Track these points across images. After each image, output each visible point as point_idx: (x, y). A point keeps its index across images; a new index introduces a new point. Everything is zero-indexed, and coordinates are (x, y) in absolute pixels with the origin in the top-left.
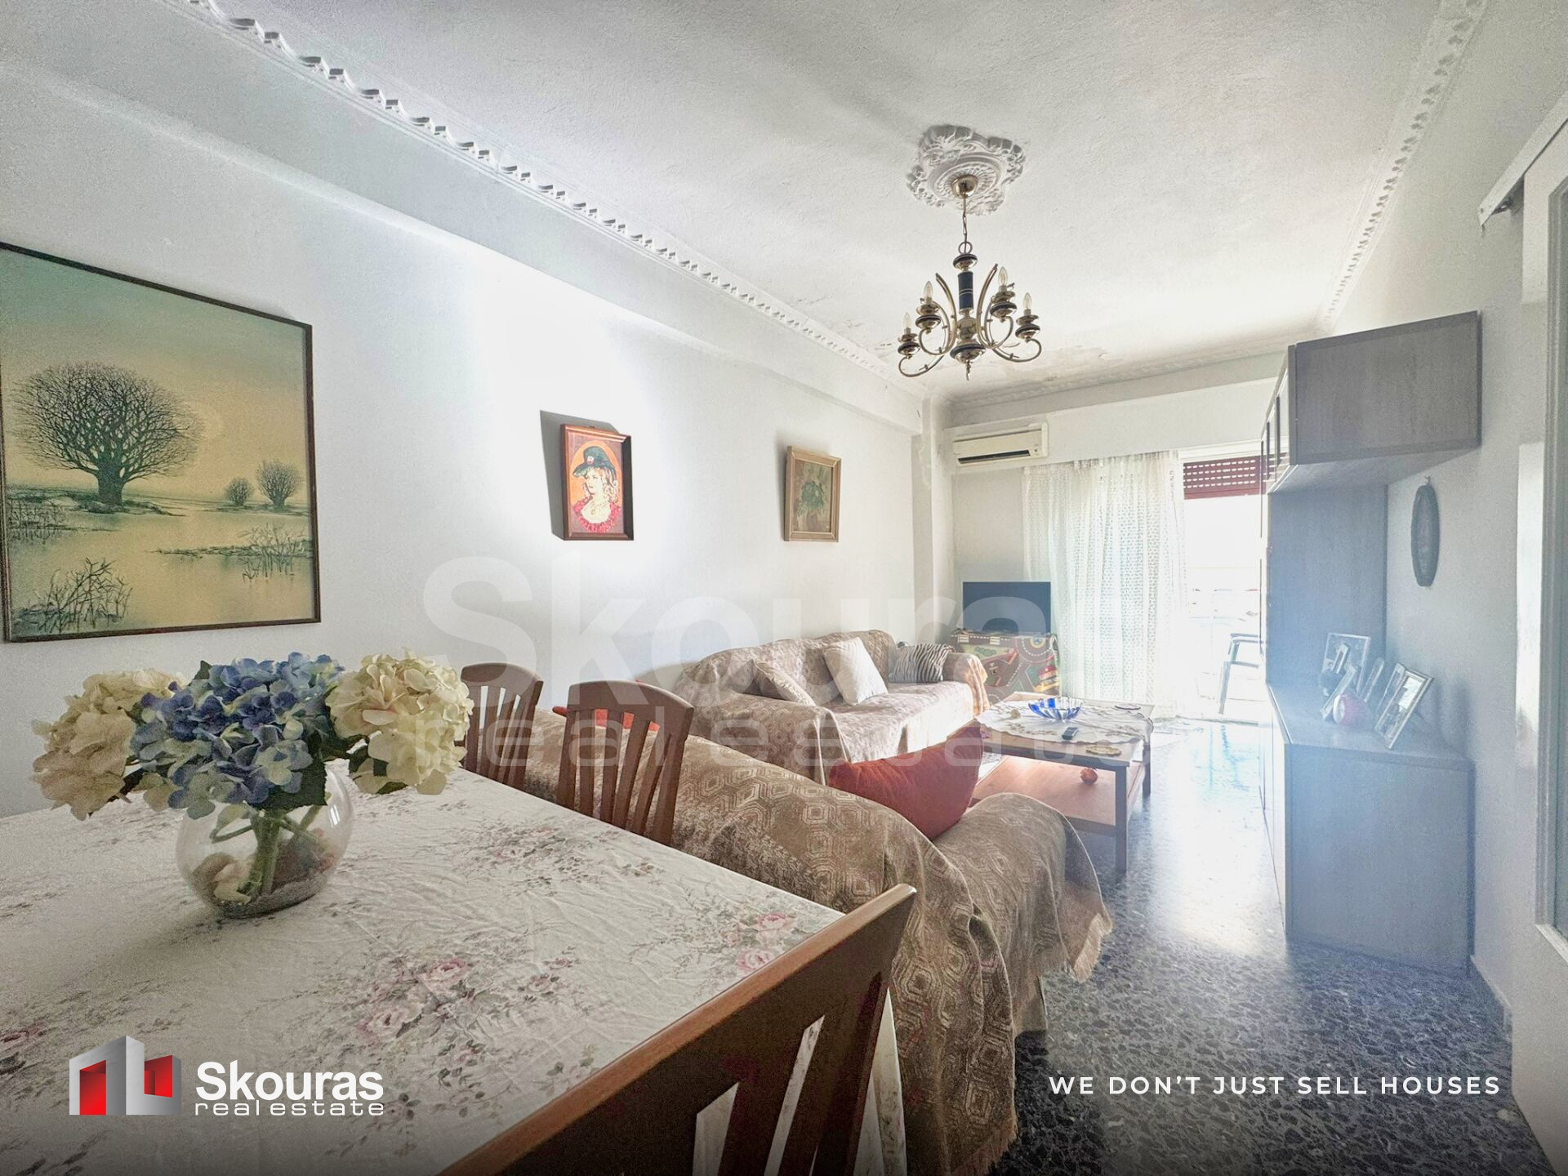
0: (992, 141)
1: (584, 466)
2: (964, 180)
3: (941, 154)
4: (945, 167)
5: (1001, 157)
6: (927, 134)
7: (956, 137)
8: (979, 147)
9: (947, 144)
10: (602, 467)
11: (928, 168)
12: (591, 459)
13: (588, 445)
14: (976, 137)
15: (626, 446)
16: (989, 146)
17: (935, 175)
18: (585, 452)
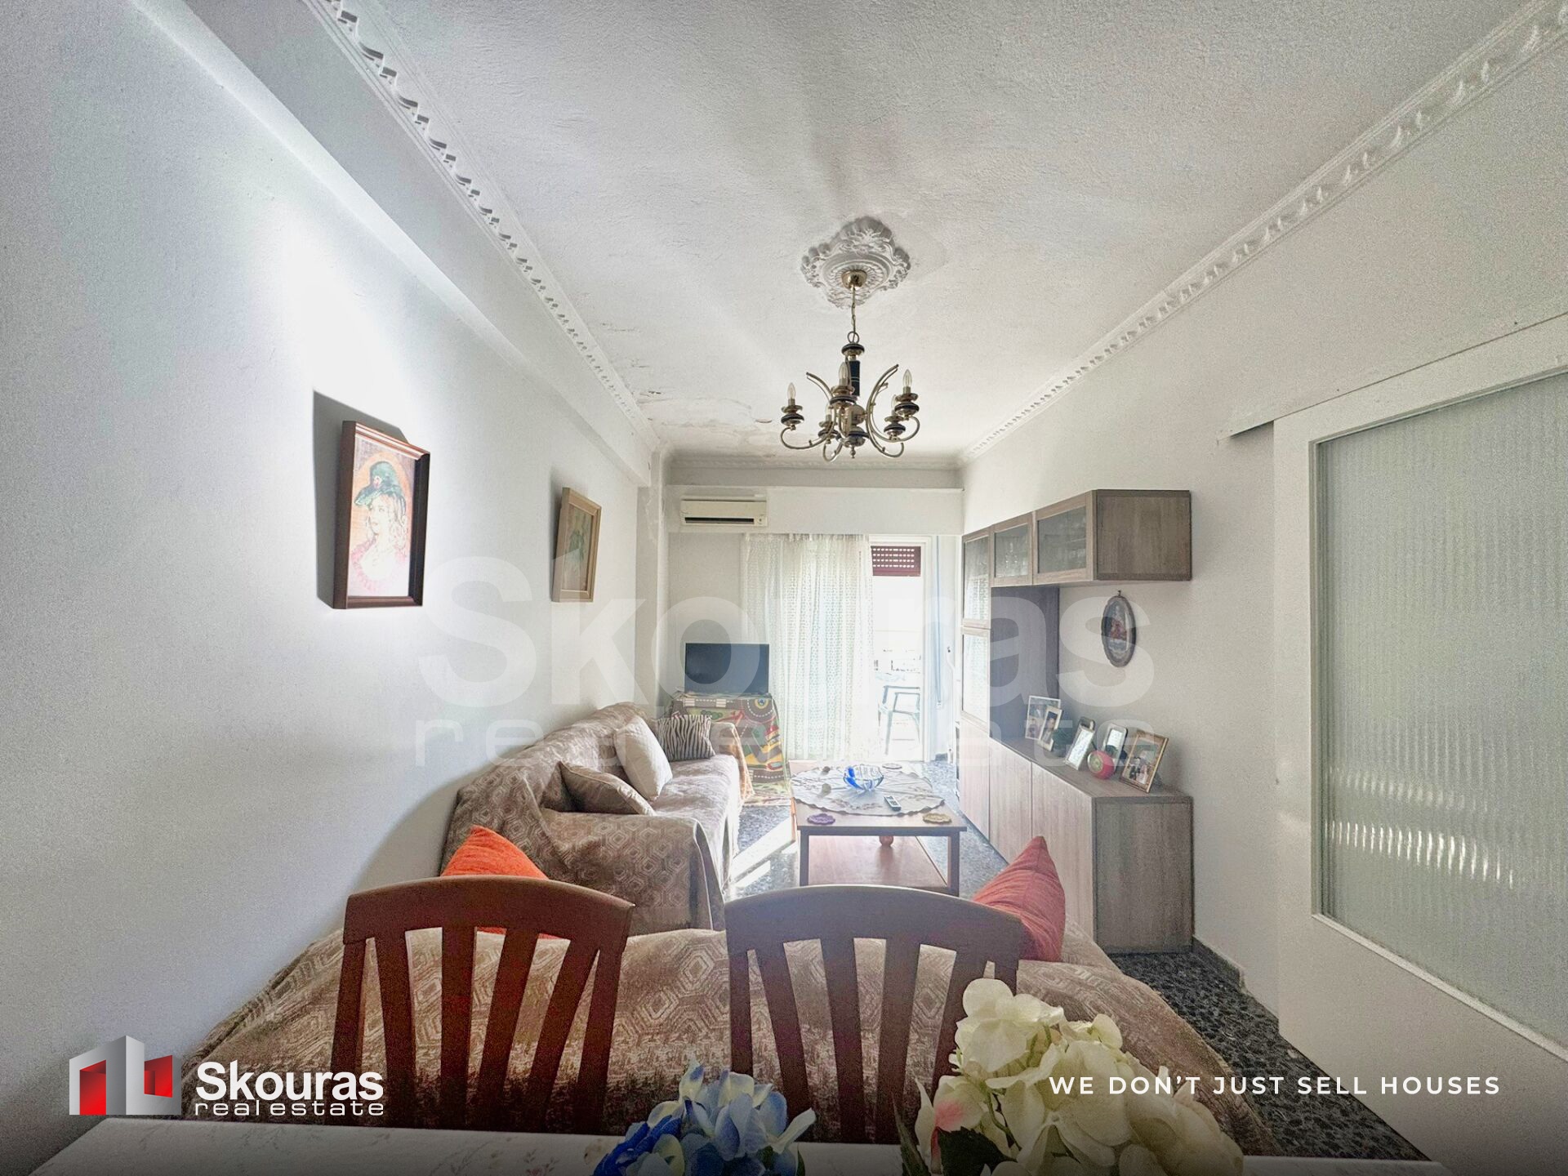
0: (899, 252)
1: (369, 490)
2: (857, 273)
3: (856, 243)
4: (850, 256)
5: (896, 266)
6: (859, 221)
7: (880, 236)
8: (889, 252)
9: (869, 238)
10: (390, 494)
11: (836, 251)
12: (378, 480)
13: (377, 458)
14: (891, 243)
15: (422, 466)
16: (894, 255)
17: (839, 259)
18: (373, 468)
